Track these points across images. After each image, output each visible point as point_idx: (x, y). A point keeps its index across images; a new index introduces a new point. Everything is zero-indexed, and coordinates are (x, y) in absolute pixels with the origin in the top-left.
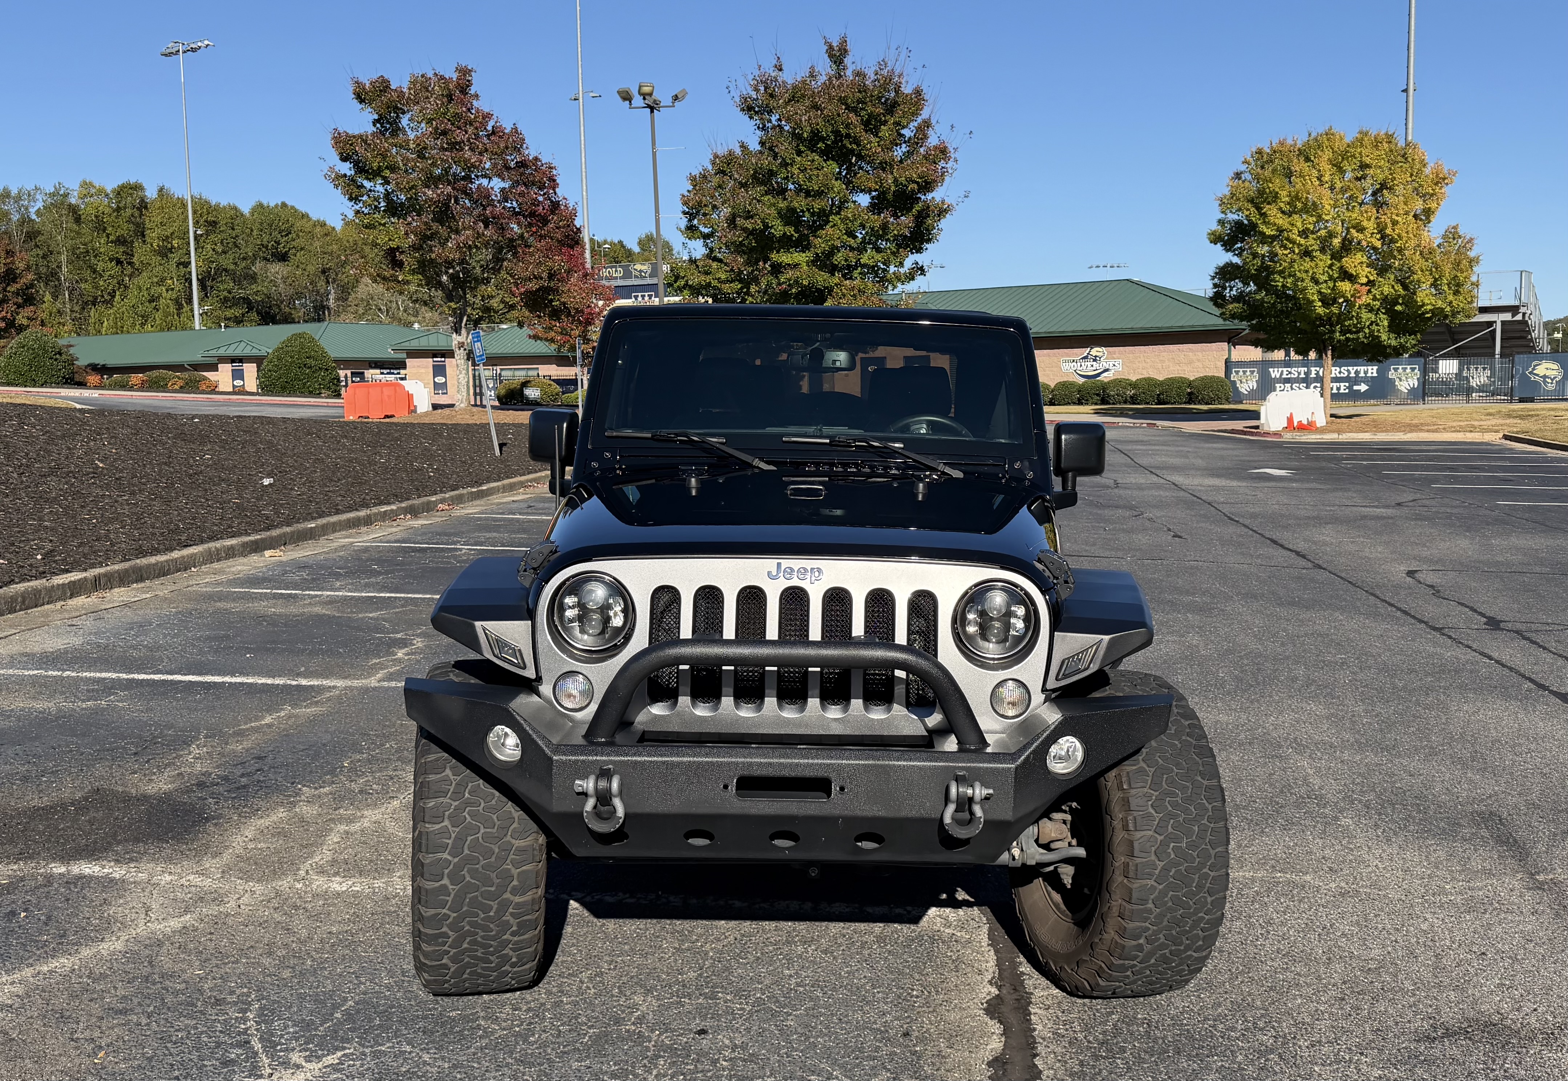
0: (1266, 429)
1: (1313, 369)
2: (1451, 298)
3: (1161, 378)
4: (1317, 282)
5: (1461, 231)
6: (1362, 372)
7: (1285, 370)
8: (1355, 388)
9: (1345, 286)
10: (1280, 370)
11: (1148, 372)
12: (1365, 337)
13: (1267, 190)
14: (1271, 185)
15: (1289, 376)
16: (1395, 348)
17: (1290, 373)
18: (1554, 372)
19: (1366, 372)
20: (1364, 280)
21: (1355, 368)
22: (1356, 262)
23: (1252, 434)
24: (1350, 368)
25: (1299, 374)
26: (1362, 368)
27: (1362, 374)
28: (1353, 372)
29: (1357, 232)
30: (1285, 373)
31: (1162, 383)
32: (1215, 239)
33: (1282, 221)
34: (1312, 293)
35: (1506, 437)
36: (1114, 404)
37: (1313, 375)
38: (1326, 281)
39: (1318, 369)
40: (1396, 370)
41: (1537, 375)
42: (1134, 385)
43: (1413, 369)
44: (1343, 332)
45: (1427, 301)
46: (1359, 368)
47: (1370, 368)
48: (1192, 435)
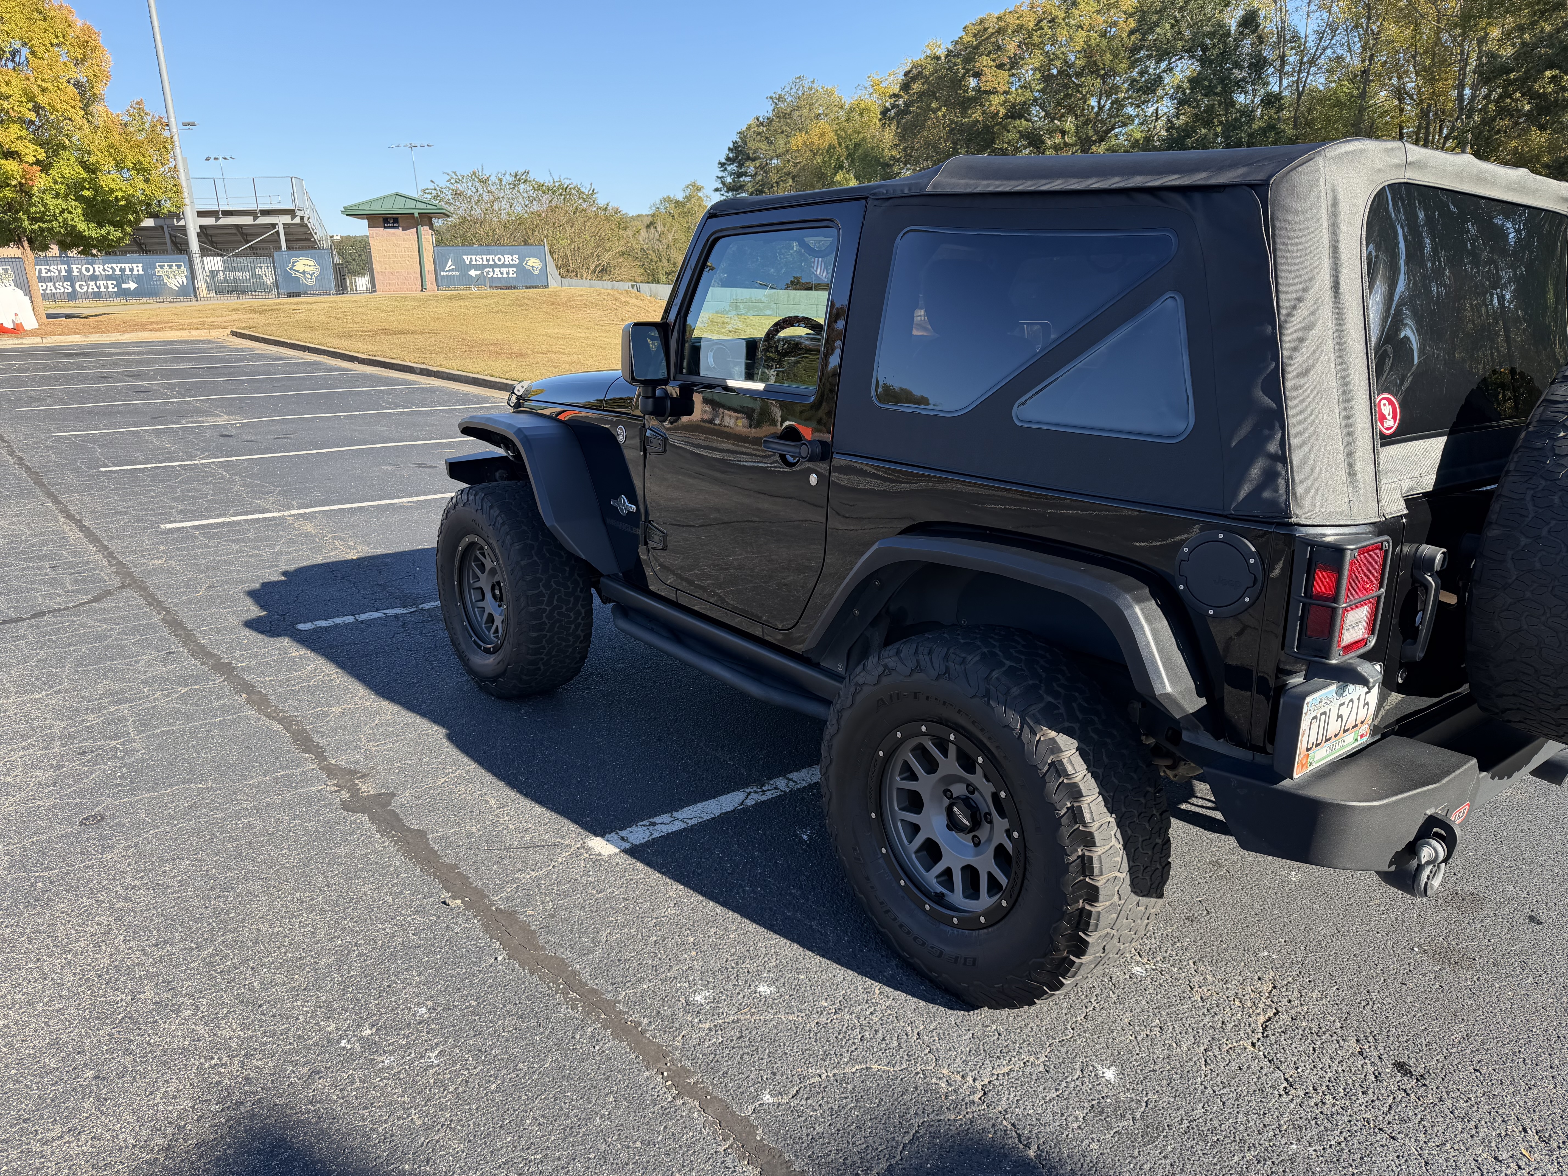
1: (74, 267)
6: (127, 269)
7: (43, 267)
8: (124, 286)
9: (10, 165)
15: (49, 274)
17: (49, 271)
18: (312, 268)
19: (131, 270)
20: (32, 160)
21: (119, 265)
24: (114, 266)
25: (60, 271)
26: (127, 265)
27: (128, 272)
28: (117, 269)
30: (44, 271)
35: (234, 334)
37: (75, 273)
39: (79, 266)
40: (162, 267)
41: (297, 271)
43: (179, 267)
45: (113, 186)
46: (123, 265)
47: (135, 265)
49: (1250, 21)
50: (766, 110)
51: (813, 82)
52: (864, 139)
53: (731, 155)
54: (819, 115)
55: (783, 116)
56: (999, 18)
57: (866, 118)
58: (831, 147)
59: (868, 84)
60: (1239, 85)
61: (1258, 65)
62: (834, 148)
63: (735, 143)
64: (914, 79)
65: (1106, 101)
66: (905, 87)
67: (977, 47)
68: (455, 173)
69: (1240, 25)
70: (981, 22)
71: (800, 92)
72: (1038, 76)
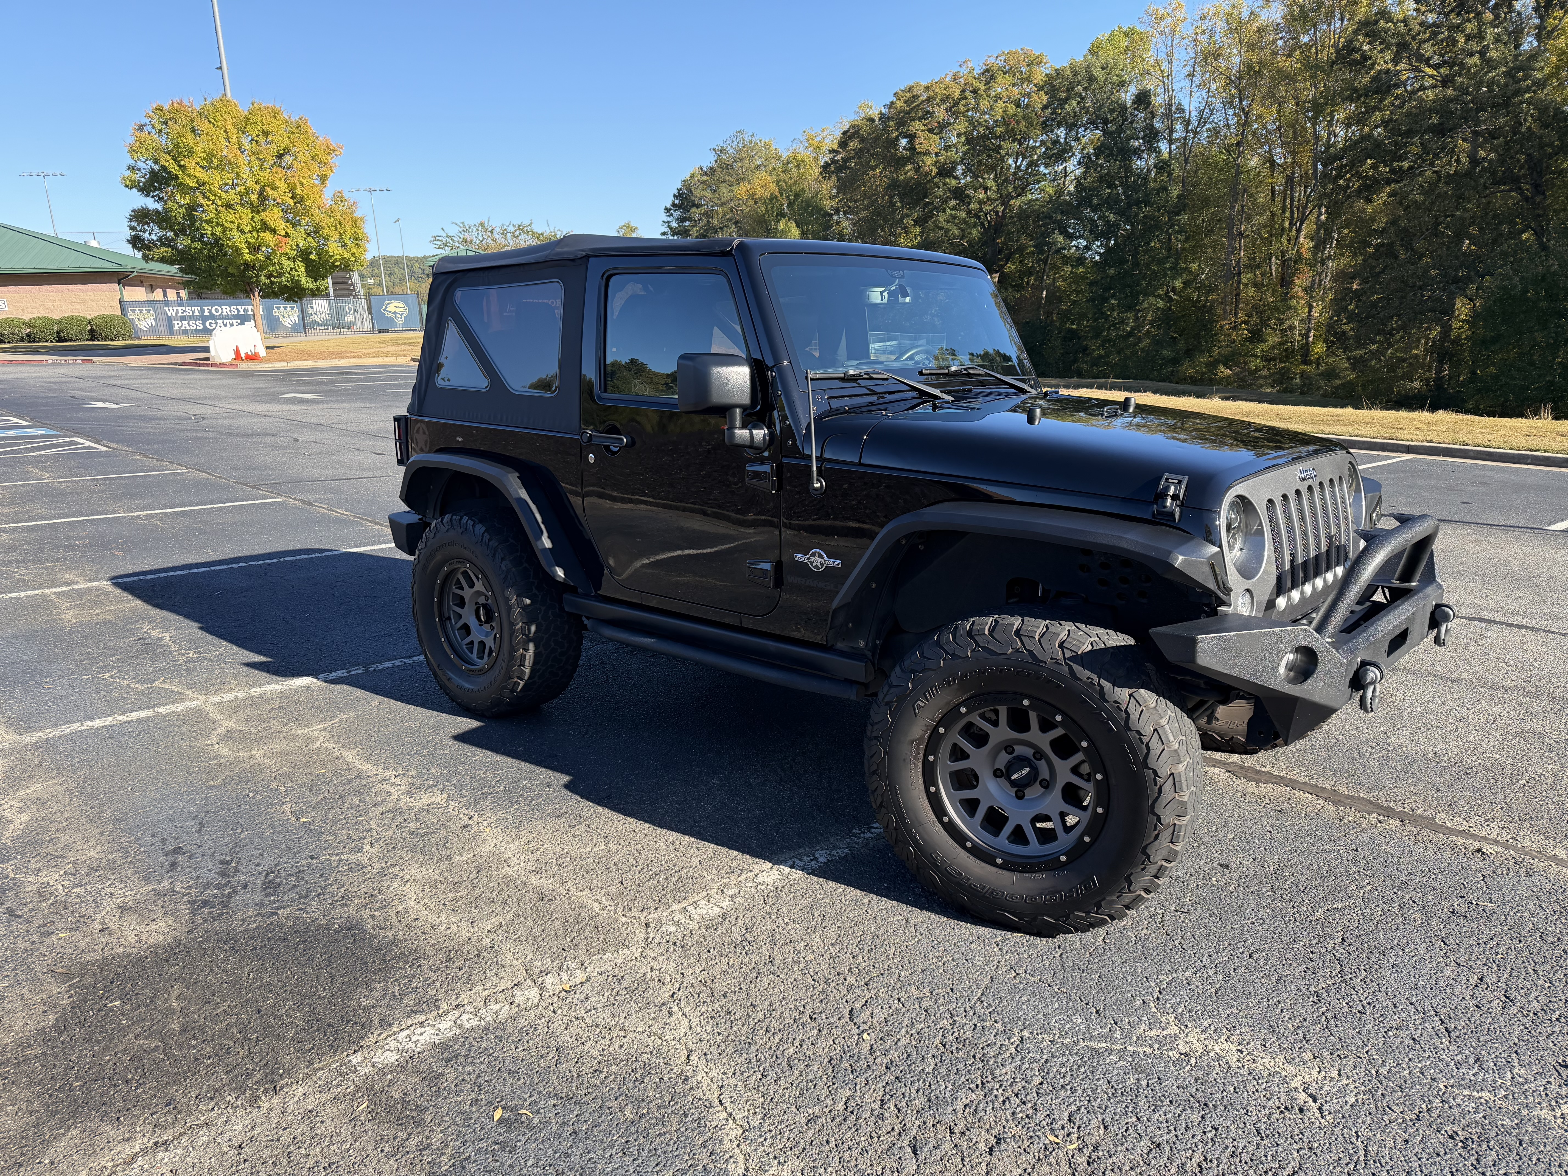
0: (217, 361)
1: (205, 308)
2: (354, 250)
3: (56, 316)
4: (243, 232)
5: (346, 195)
7: (179, 309)
9: (267, 236)
10: (175, 309)
11: (38, 311)
12: (288, 281)
13: (182, 145)
14: (185, 140)
15: (184, 314)
16: (312, 290)
17: (184, 311)
18: (402, 310)
20: (282, 232)
22: (274, 217)
23: (203, 365)
24: (239, 307)
25: (194, 312)
28: (242, 311)
29: (272, 189)
30: (180, 311)
31: (58, 322)
32: (132, 185)
33: (202, 175)
34: (239, 240)
36: (9, 342)
37: (206, 313)
38: (250, 232)
39: (210, 308)
40: (278, 308)
41: (390, 312)
42: (28, 324)
43: (292, 308)
44: (269, 276)
45: (335, 252)
48: (139, 369)
49: (1143, 99)
50: (708, 161)
51: (753, 136)
52: (803, 190)
53: (677, 202)
54: (759, 166)
55: (726, 167)
56: (927, 88)
57: (802, 171)
58: (773, 197)
59: (803, 139)
60: (1137, 152)
61: (1152, 135)
62: (776, 197)
63: (679, 190)
64: (851, 138)
65: (1022, 161)
66: (843, 144)
67: (908, 113)
68: (463, 223)
69: (1134, 102)
70: (910, 89)
71: (741, 145)
72: (963, 139)
